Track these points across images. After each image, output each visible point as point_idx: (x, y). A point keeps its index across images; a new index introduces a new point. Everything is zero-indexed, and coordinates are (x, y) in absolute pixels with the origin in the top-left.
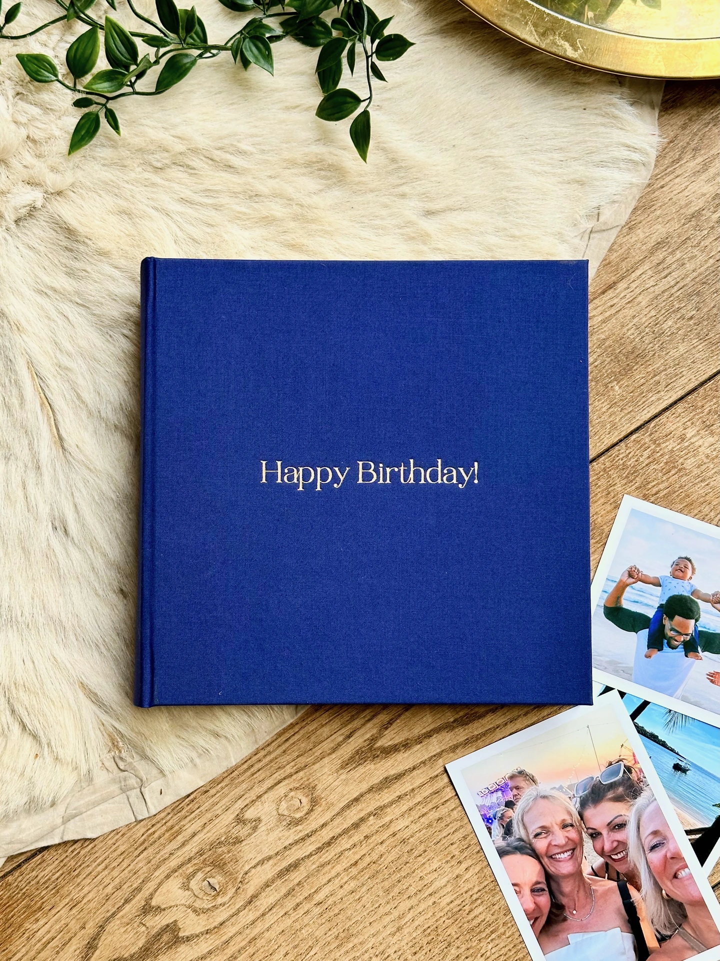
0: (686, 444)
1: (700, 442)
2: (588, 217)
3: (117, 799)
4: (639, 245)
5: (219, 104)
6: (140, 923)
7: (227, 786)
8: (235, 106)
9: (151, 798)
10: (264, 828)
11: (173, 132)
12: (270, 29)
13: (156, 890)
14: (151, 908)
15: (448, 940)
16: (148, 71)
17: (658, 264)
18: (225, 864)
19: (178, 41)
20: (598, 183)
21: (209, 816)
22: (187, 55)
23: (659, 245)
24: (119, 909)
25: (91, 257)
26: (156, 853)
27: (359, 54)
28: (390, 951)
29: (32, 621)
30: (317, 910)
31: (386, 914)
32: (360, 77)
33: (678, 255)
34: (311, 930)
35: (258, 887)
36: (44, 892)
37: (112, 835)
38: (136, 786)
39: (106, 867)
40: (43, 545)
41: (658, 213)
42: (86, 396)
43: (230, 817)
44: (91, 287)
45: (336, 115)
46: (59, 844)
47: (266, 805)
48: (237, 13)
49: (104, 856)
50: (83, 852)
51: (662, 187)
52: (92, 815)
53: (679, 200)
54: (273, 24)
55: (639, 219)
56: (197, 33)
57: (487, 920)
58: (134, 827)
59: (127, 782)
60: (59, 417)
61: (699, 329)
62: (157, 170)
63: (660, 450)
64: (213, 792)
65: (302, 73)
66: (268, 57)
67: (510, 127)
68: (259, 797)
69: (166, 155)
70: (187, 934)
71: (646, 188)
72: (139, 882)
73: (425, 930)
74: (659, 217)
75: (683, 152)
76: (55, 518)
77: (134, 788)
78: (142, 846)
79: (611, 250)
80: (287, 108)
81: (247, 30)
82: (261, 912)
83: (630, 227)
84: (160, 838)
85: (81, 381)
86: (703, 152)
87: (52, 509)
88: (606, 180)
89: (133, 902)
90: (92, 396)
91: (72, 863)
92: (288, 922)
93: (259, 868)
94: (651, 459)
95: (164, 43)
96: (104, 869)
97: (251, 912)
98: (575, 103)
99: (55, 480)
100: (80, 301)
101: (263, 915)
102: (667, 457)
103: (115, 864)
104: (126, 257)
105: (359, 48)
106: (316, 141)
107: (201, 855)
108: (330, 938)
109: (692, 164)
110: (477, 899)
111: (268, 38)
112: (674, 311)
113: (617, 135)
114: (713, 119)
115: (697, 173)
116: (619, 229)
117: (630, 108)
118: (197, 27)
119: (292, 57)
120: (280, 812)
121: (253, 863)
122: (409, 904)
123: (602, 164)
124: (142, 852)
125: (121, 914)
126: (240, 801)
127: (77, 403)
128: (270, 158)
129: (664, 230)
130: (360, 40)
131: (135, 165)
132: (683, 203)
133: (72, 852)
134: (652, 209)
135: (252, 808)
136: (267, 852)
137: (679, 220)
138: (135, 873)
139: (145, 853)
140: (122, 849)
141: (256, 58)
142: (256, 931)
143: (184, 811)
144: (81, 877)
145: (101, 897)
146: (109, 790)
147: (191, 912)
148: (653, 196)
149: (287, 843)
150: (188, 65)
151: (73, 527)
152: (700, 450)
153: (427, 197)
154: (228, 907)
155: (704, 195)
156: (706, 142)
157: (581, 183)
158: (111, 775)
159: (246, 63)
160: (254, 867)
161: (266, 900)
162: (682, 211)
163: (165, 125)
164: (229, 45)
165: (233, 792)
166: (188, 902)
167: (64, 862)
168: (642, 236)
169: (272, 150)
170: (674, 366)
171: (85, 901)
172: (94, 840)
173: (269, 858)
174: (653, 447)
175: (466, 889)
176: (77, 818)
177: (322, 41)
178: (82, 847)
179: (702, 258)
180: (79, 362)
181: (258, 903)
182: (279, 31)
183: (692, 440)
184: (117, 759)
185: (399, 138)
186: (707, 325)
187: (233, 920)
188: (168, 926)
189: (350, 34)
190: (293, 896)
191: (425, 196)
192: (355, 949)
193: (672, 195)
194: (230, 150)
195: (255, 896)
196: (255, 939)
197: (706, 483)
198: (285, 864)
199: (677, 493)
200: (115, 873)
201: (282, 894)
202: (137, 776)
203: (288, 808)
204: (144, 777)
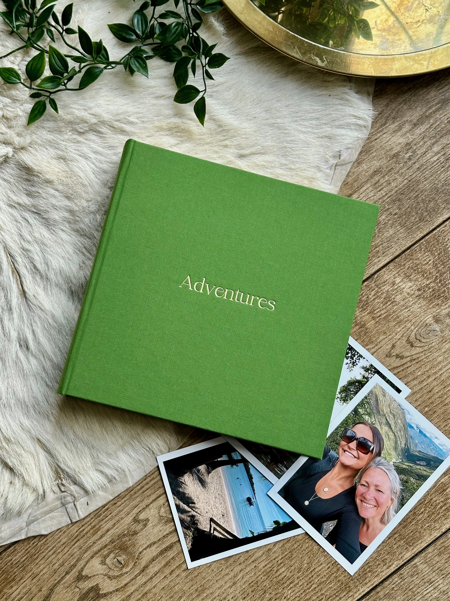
0: (396, 287)
1: (404, 286)
2: (334, 157)
3: (60, 510)
4: (364, 173)
5: (117, 96)
6: (76, 586)
7: (128, 499)
8: (126, 97)
9: (81, 508)
10: (151, 525)
11: (89, 112)
12: (145, 52)
13: (85, 566)
14: (82, 576)
15: (264, 589)
16: (75, 77)
17: (376, 184)
18: (127, 548)
19: (92, 59)
20: (339, 138)
21: (117, 518)
22: (98, 68)
23: (375, 173)
24: (63, 578)
25: (42, 184)
26: (85, 543)
27: (198, 66)
28: (229, 597)
29: (7, 402)
30: (184, 574)
31: (226, 575)
32: (199, 79)
33: (387, 178)
34: (180, 587)
35: (148, 561)
36: (16, 570)
37: (58, 532)
38: (71, 501)
39: (54, 553)
40: (14, 356)
41: (374, 154)
42: (39, 266)
43: (130, 519)
44: (41, 202)
45: (186, 100)
46: (25, 539)
47: (152, 510)
48: (126, 43)
49: (53, 546)
50: (40, 544)
51: (376, 139)
52: (44, 520)
53: (386, 147)
54: (147, 49)
55: (363, 158)
56: (103, 55)
57: (287, 576)
58: (71, 527)
59: (66, 499)
60: (23, 280)
61: (401, 220)
62: (80, 133)
63: (381, 291)
64: (119, 504)
65: (165, 77)
66: (145, 68)
67: (287, 106)
68: (147, 506)
69: (86, 125)
70: (104, 592)
71: (367, 140)
72: (75, 560)
73: (250, 584)
74: (375, 157)
75: (387, 120)
76: (21, 340)
77: (70, 503)
78: (76, 538)
79: (348, 176)
80: (157, 98)
81: (132, 53)
82: (150, 577)
83: (358, 162)
84: (87, 533)
85: (36, 257)
86: (398, 119)
87: (19, 334)
88: (343, 135)
89: (71, 573)
90: (43, 266)
91: (33, 551)
92: (167, 582)
93: (148, 550)
94: (376, 296)
95: (84, 61)
96: (53, 554)
97: (144, 577)
98: (324, 92)
99: (21, 317)
100: (35, 211)
101: (151, 578)
102: (385, 295)
103: (60, 550)
104: (63, 184)
105: (198, 62)
106: (174, 115)
107: (113, 543)
108: (192, 591)
109: (392, 126)
110: (281, 563)
111: (145, 57)
112: (385, 211)
113: (349, 110)
114: (403, 101)
115: (395, 132)
116: (352, 164)
117: (356, 95)
118: (103, 51)
119: (159, 68)
120: (160, 514)
121: (145, 546)
122: (239, 568)
123: (340, 127)
124: (76, 542)
125: (64, 581)
126: (136, 509)
127: (34, 270)
128: (147, 126)
129: (378, 164)
130: (199, 58)
131: (68, 131)
132: (388, 148)
133: (33, 544)
134: (371, 152)
135: (144, 513)
136: (153, 539)
137: (386, 158)
138: (72, 556)
139: (78, 543)
140: (64, 541)
141: (138, 68)
142: (147, 588)
143: (101, 516)
144: (39, 559)
145: (51, 571)
146: (54, 504)
147: (107, 579)
148: (371, 145)
149: (165, 533)
150: (98, 73)
151: (32, 345)
152: (404, 290)
153: (240, 147)
154: (130, 574)
155: (400, 144)
156: (400, 113)
157: (329, 138)
158: (56, 496)
159: (132, 72)
160: (145, 549)
161: (153, 569)
162: (388, 153)
163: (85, 108)
164: (122, 61)
165: (132, 504)
166: (105, 572)
167: (28, 550)
168: (365, 167)
169: (149, 121)
170: (387, 241)
171: (42, 573)
172: (46, 536)
173: (154, 543)
174: (377, 289)
175: (274, 557)
176: (35, 523)
177: (176, 59)
178: (39, 541)
179: (400, 179)
180: (35, 246)
181: (148, 571)
182: (151, 54)
183: (399, 285)
184: (60, 485)
185: (223, 113)
186: (405, 218)
187: (133, 582)
188: (93, 587)
189: (193, 54)
190: (170, 566)
191: (239, 147)
192: (208, 597)
193: (382, 144)
194: (124, 121)
195: (146, 567)
196: (146, 593)
197: (408, 309)
198: (164, 546)
199: (391, 316)
200: (60, 556)
201: (162, 565)
202: (72, 495)
203: (165, 512)
204: (76, 495)
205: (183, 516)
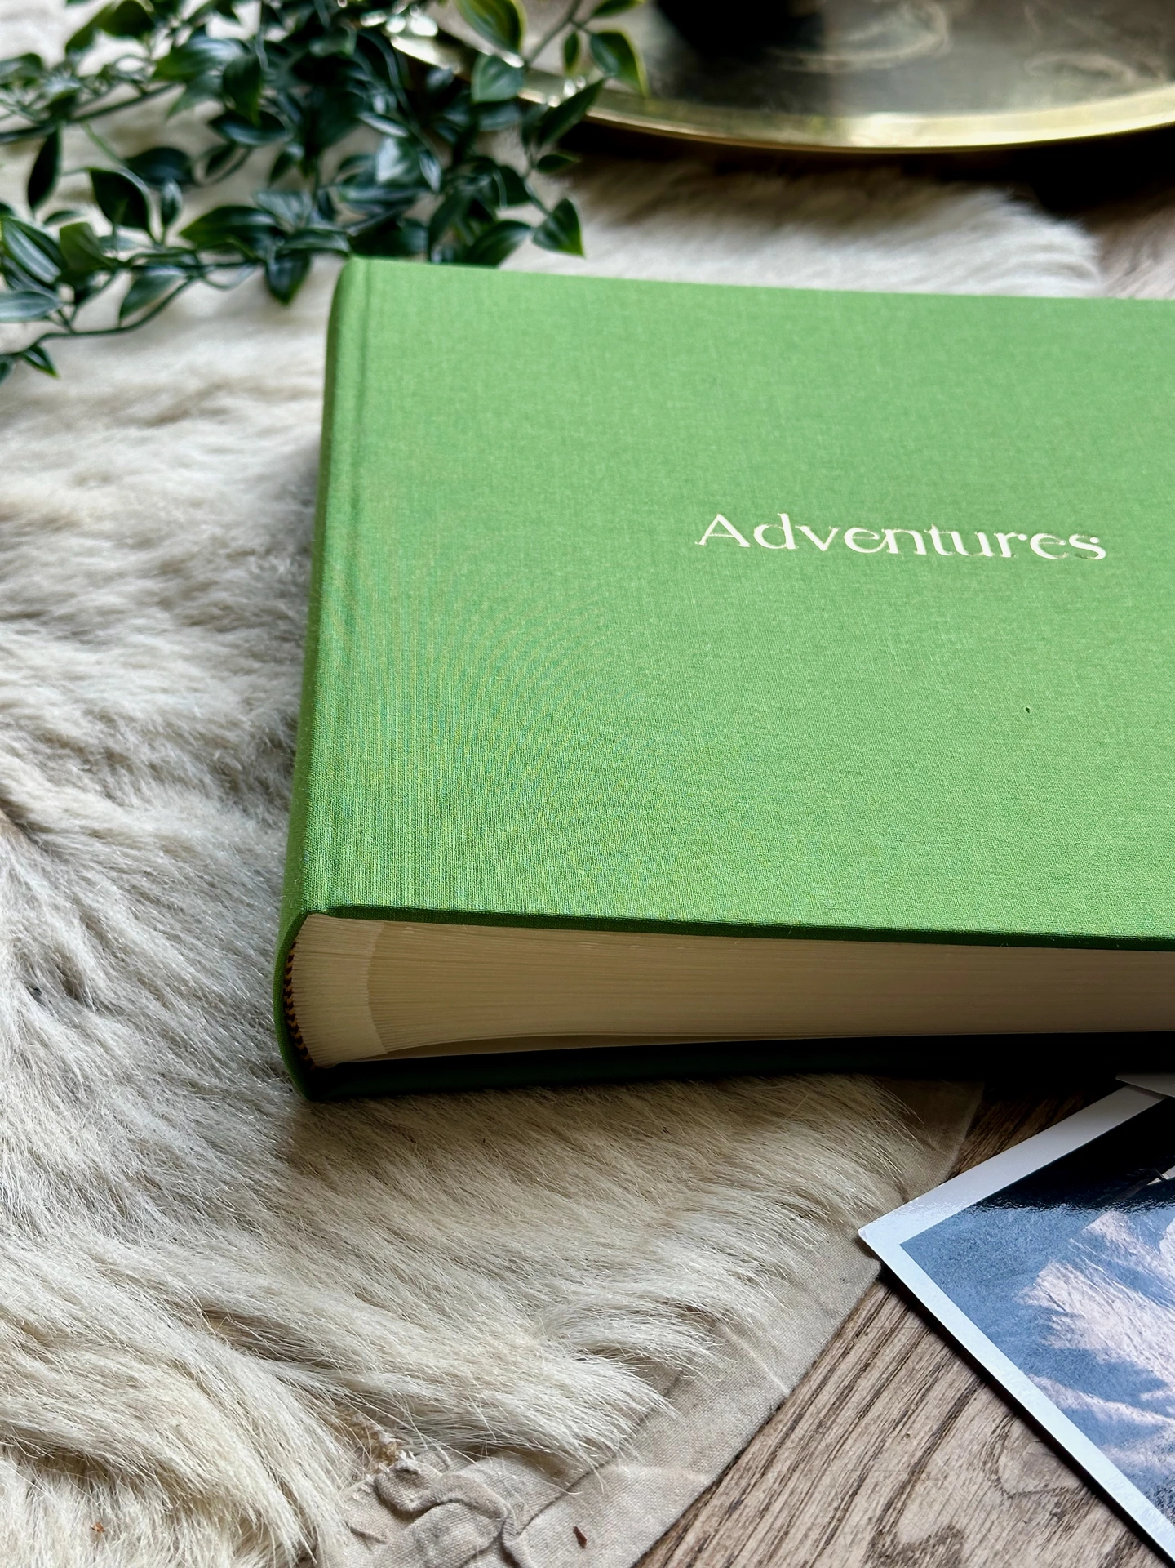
7: (794, 1468)
38: (480, 1543)
43: (852, 1555)
47: (953, 1483)
59: (446, 1540)
64: (756, 1500)
68: (917, 1470)
76: (32, 966)
87: (19, 947)
120: (1009, 1488)
126: (860, 1500)
135: (913, 1507)
151: (93, 964)
165: (826, 1480)
184: (387, 1488)
202: (473, 1507)
203: (1028, 1467)
204: (504, 1504)
205: (1141, 1457)
